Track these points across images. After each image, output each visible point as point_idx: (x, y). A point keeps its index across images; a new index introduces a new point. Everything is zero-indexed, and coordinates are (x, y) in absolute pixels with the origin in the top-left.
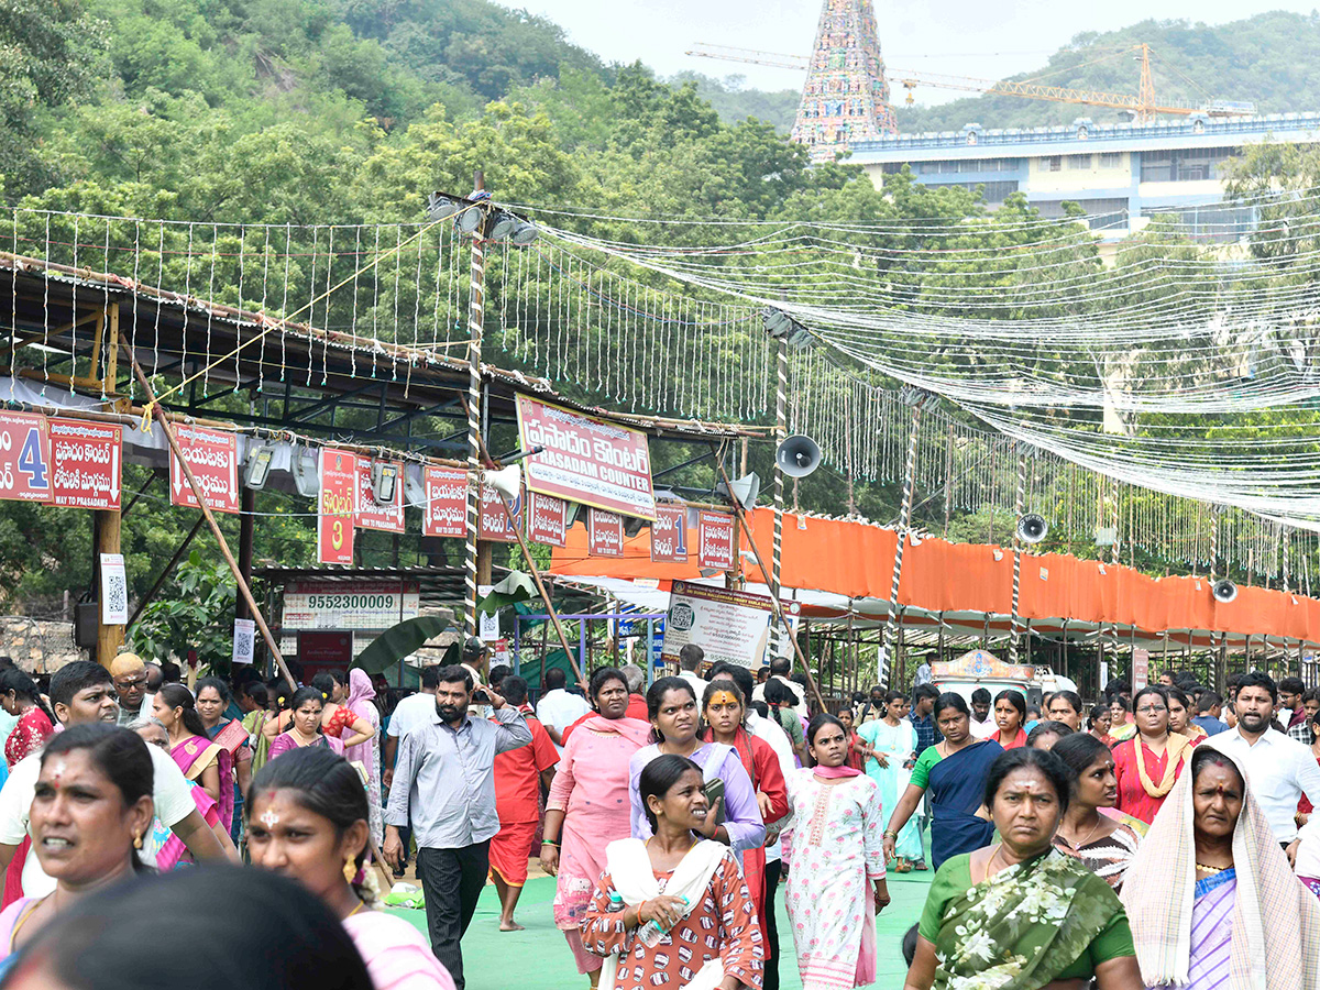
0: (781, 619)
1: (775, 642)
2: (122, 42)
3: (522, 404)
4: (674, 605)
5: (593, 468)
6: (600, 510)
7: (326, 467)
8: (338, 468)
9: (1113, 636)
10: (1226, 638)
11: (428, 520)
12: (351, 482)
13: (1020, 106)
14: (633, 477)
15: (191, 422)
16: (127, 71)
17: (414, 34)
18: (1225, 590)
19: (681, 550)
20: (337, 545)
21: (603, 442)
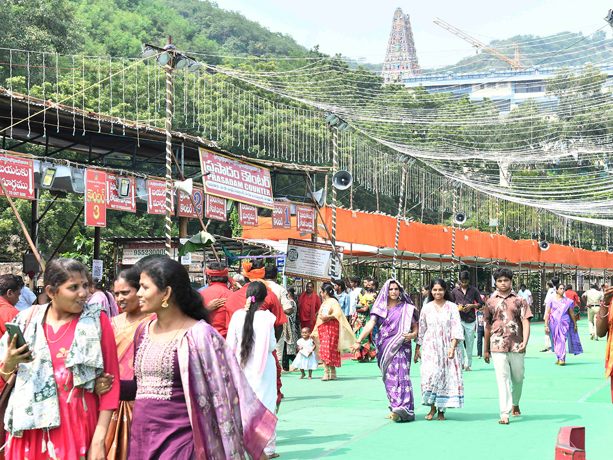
0: (336, 255)
1: (333, 265)
2: (111, 40)
3: (202, 153)
4: (289, 249)
5: (241, 184)
6: (245, 204)
7: (89, 178)
8: (96, 179)
9: (497, 264)
10: (545, 265)
11: (150, 206)
12: (104, 187)
13: (470, 68)
14: (262, 189)
15: (4, 153)
16: (113, 52)
17: (235, 41)
18: (544, 245)
19: (287, 223)
20: (96, 217)
21: (246, 172)
